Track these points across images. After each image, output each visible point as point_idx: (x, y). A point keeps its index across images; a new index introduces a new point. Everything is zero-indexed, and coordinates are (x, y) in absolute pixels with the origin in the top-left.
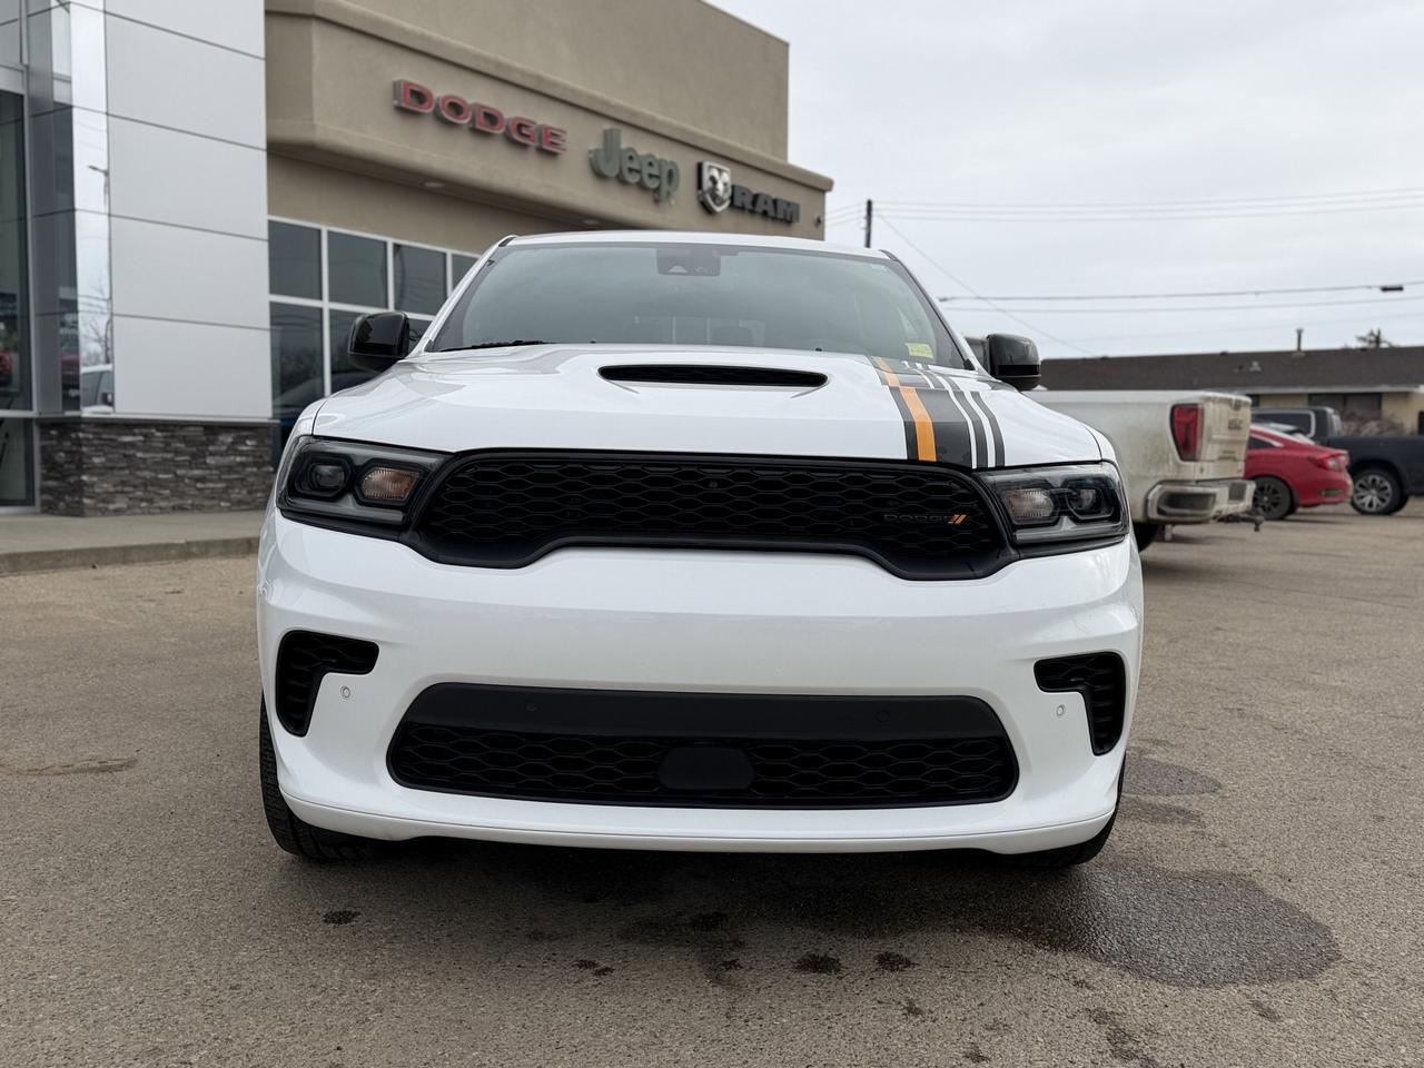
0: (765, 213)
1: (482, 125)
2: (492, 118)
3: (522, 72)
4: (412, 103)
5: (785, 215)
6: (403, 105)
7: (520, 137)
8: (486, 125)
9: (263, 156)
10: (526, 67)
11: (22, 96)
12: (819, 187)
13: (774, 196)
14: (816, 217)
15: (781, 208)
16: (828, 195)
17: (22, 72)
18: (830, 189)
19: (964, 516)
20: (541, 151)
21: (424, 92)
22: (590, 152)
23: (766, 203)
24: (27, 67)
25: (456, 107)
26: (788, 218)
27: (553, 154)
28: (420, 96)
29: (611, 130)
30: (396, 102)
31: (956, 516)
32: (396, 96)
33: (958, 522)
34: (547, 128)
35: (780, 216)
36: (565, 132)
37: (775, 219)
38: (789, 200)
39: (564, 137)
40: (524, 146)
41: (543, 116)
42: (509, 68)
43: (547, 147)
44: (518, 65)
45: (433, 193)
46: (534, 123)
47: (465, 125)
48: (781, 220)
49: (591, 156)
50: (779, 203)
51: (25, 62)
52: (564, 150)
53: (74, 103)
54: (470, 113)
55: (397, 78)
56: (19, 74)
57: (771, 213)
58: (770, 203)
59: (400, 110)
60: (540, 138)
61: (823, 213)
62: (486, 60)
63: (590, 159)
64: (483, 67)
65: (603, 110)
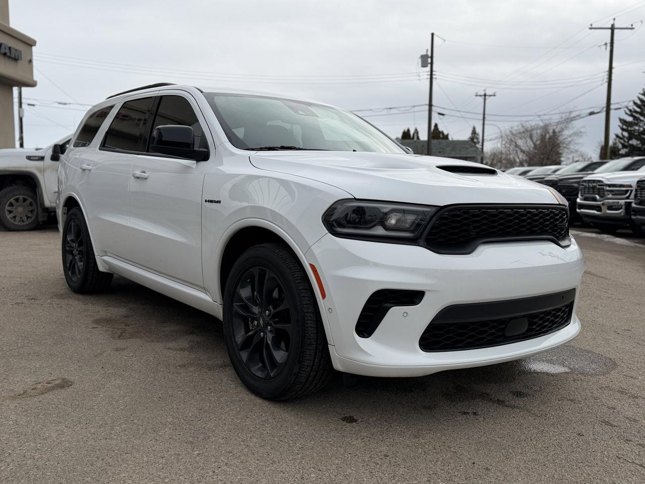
0: (5, 54)
5: (15, 56)
12: (30, 43)
13: (10, 46)
14: (29, 59)
15: (13, 51)
16: (34, 48)
18: (35, 45)
23: (5, 49)
26: (16, 58)
35: (13, 56)
37: (9, 57)
38: (16, 48)
48: (12, 58)
50: (12, 50)
57: (8, 54)
58: (8, 49)
61: (31, 56)
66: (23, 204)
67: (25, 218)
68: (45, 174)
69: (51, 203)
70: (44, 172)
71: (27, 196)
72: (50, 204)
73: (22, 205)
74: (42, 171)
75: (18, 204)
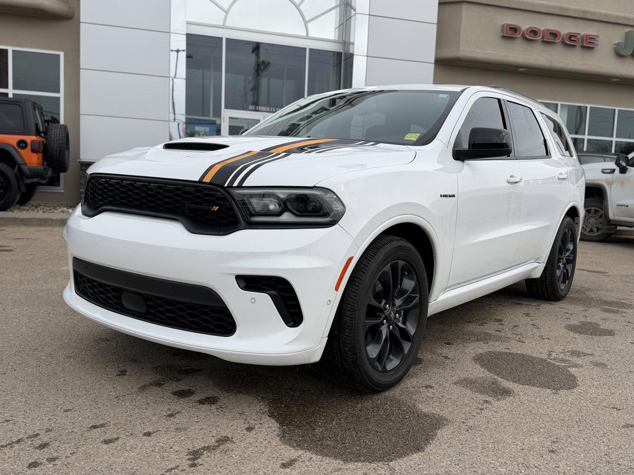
1: (550, 38)
2: (554, 34)
3: (575, 10)
4: (510, 33)
6: (505, 35)
7: (571, 42)
8: (551, 38)
9: (433, 66)
10: (577, 7)
11: (341, 53)
17: (342, 43)
19: (218, 207)
20: (583, 47)
21: (517, 28)
22: (615, 44)
24: (344, 41)
25: (534, 32)
27: (592, 48)
28: (515, 29)
29: (629, 32)
30: (502, 34)
31: (215, 207)
32: (502, 32)
33: (216, 210)
34: (587, 36)
36: (598, 36)
39: (598, 38)
40: (574, 46)
41: (584, 30)
42: (567, 9)
43: (588, 45)
44: (573, 7)
45: (522, 73)
46: (580, 34)
47: (539, 39)
49: (615, 46)
51: (344, 39)
52: (597, 45)
53: (355, 53)
54: (542, 34)
55: (503, 23)
56: (341, 44)
59: (504, 37)
60: (582, 42)
62: (553, 7)
63: (615, 48)
64: (552, 11)
65: (626, 22)
66: (595, 215)
67: (595, 230)
68: (612, 186)
69: (614, 215)
70: (611, 185)
71: (599, 208)
72: (613, 217)
73: (594, 217)
74: (610, 183)
75: (590, 215)
